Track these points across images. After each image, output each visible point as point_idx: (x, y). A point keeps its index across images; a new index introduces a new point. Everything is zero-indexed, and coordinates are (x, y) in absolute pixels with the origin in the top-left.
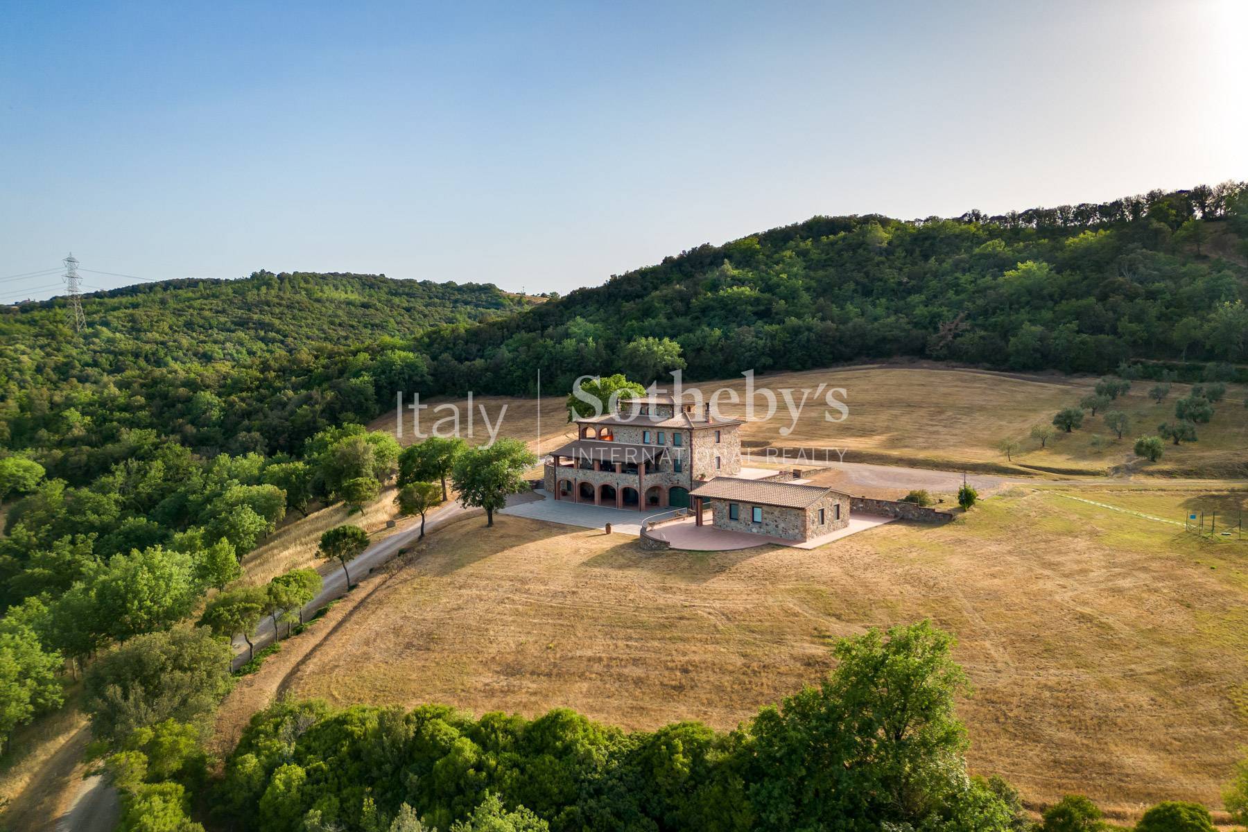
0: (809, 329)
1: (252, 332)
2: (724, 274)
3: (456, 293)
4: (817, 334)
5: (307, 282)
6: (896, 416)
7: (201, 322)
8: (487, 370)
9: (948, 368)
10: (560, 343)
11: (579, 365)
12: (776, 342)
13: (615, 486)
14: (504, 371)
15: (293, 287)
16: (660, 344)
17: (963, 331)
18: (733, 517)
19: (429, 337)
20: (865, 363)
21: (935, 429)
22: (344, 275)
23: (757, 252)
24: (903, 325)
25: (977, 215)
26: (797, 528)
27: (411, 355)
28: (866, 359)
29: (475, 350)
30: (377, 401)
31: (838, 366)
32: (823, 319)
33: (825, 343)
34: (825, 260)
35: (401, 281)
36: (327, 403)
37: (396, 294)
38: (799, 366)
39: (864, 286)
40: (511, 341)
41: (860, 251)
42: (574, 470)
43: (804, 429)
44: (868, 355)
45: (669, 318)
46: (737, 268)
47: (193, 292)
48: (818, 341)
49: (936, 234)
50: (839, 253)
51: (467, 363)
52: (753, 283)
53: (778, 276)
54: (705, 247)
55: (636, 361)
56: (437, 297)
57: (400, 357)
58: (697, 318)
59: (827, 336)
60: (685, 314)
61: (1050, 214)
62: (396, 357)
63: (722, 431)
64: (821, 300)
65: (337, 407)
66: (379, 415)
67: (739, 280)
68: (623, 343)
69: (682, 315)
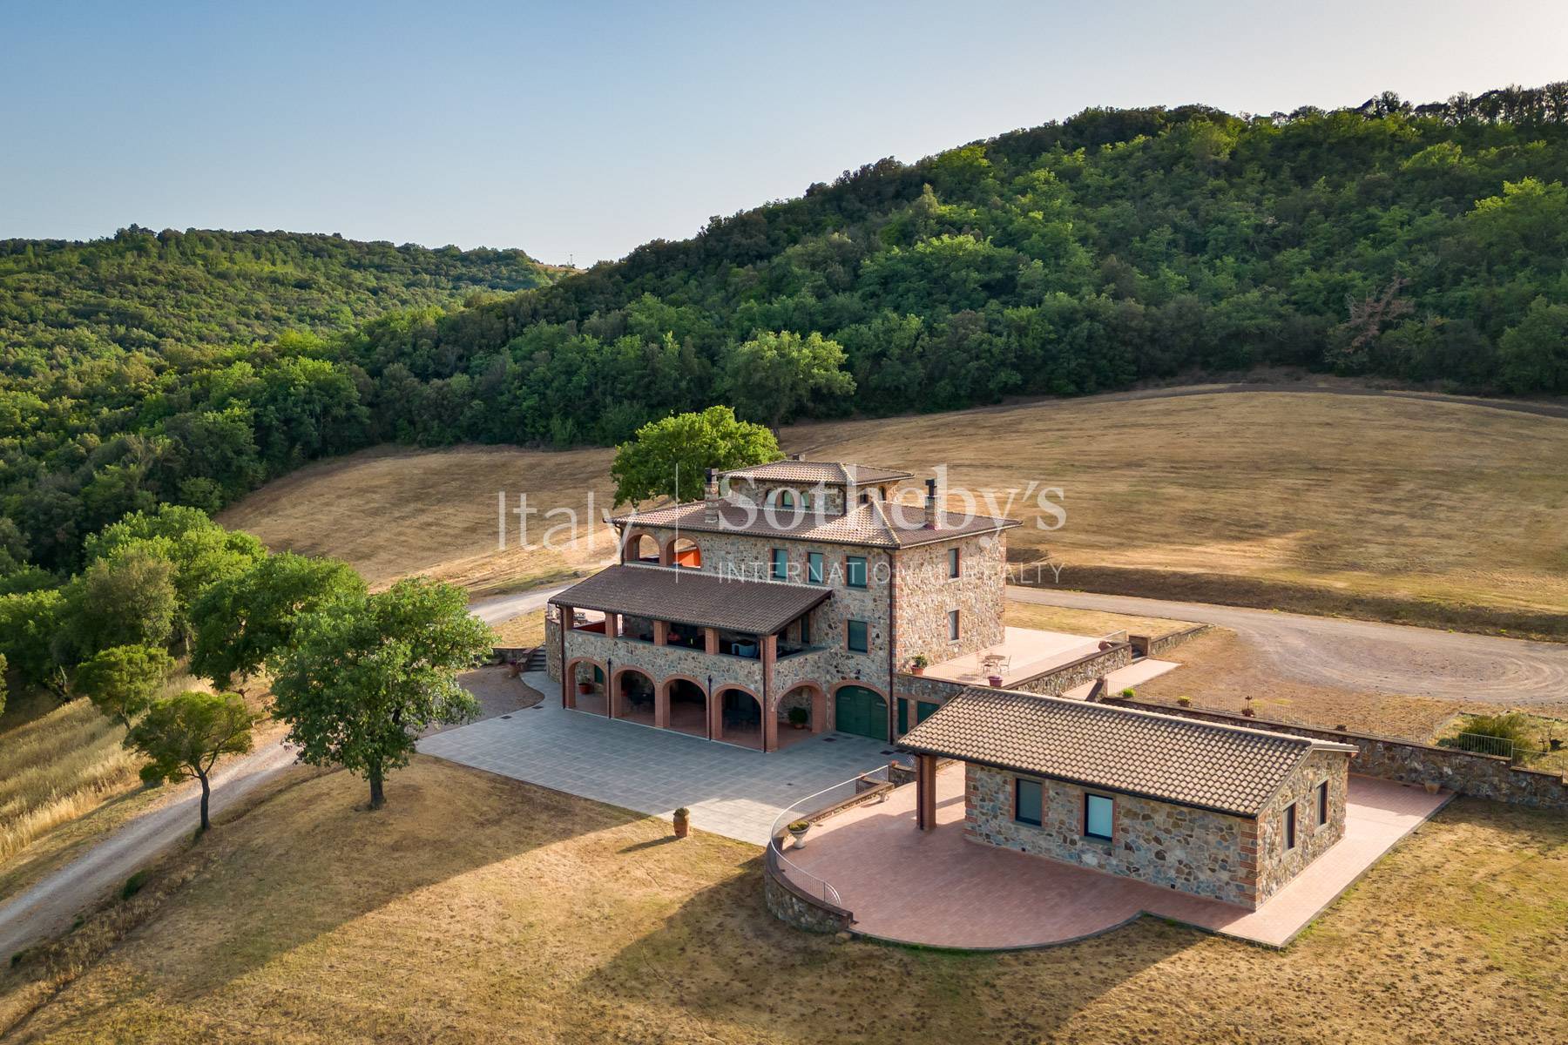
0: (1092, 315)
1: (104, 329)
2: (922, 212)
3: (459, 264)
4: (1107, 325)
5: (208, 245)
6: (1296, 491)
7: (17, 310)
8: (473, 395)
9: (1370, 389)
10: (611, 344)
11: (648, 387)
12: (1028, 341)
13: (704, 686)
14: (506, 398)
15: (183, 253)
16: (803, 345)
17: (1402, 316)
18: (1027, 815)
19: (370, 333)
20: (1200, 381)
21: (1393, 521)
22: (272, 234)
23: (983, 172)
24: (1277, 307)
25: (1390, 103)
26: (1224, 865)
27: (328, 366)
28: (1203, 374)
29: (452, 358)
30: (261, 455)
31: (1146, 387)
32: (1116, 296)
33: (1124, 343)
34: (1112, 188)
35: (367, 245)
36: (156, 461)
37: (358, 267)
38: (1072, 388)
39: (1189, 234)
40: (519, 340)
41: (1179, 168)
42: (608, 641)
43: (1109, 521)
44: (1205, 365)
45: (821, 296)
46: (945, 202)
47: (16, 262)
48: (1109, 339)
49: (1321, 136)
50: (1139, 174)
51: (437, 382)
52: (979, 229)
53: (1026, 216)
54: (886, 164)
55: (757, 377)
56: (427, 271)
57: (304, 370)
58: (873, 295)
59: (1128, 328)
60: (850, 288)
61: (1530, 97)
62: (297, 369)
63: (963, 547)
64: (1113, 260)
65: (177, 466)
66: (265, 482)
67: (952, 224)
68: (731, 343)
69: (844, 290)
